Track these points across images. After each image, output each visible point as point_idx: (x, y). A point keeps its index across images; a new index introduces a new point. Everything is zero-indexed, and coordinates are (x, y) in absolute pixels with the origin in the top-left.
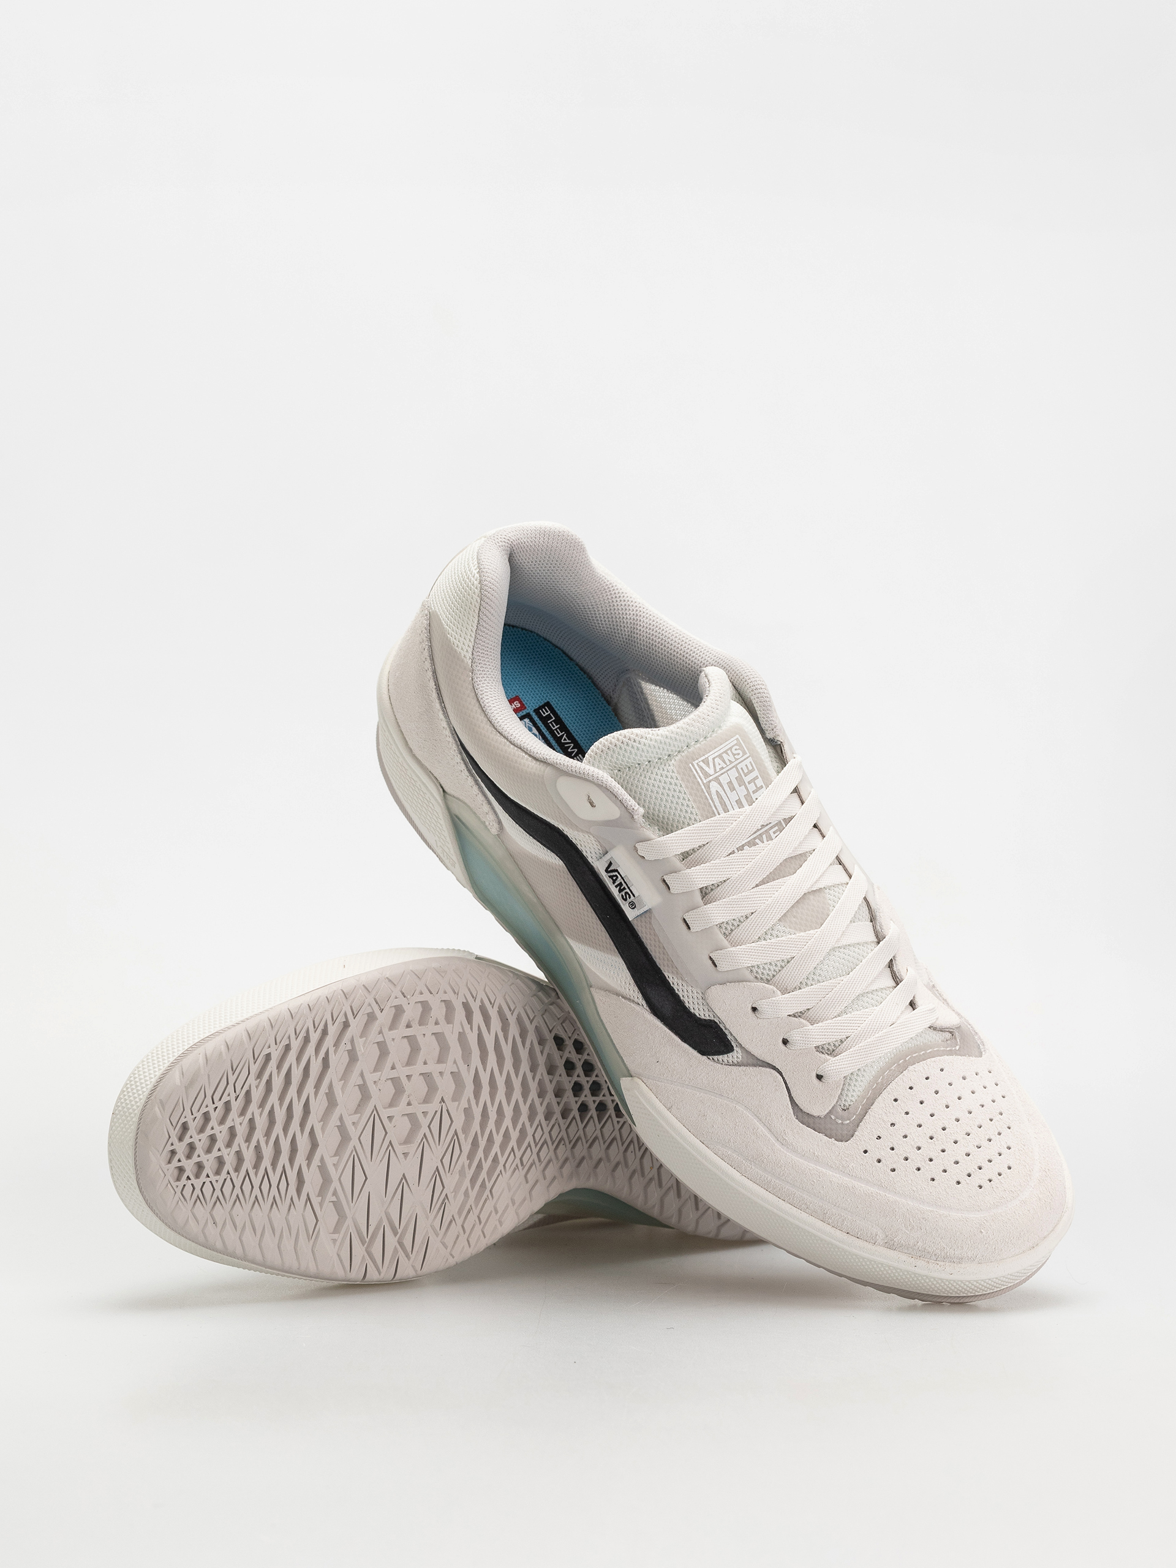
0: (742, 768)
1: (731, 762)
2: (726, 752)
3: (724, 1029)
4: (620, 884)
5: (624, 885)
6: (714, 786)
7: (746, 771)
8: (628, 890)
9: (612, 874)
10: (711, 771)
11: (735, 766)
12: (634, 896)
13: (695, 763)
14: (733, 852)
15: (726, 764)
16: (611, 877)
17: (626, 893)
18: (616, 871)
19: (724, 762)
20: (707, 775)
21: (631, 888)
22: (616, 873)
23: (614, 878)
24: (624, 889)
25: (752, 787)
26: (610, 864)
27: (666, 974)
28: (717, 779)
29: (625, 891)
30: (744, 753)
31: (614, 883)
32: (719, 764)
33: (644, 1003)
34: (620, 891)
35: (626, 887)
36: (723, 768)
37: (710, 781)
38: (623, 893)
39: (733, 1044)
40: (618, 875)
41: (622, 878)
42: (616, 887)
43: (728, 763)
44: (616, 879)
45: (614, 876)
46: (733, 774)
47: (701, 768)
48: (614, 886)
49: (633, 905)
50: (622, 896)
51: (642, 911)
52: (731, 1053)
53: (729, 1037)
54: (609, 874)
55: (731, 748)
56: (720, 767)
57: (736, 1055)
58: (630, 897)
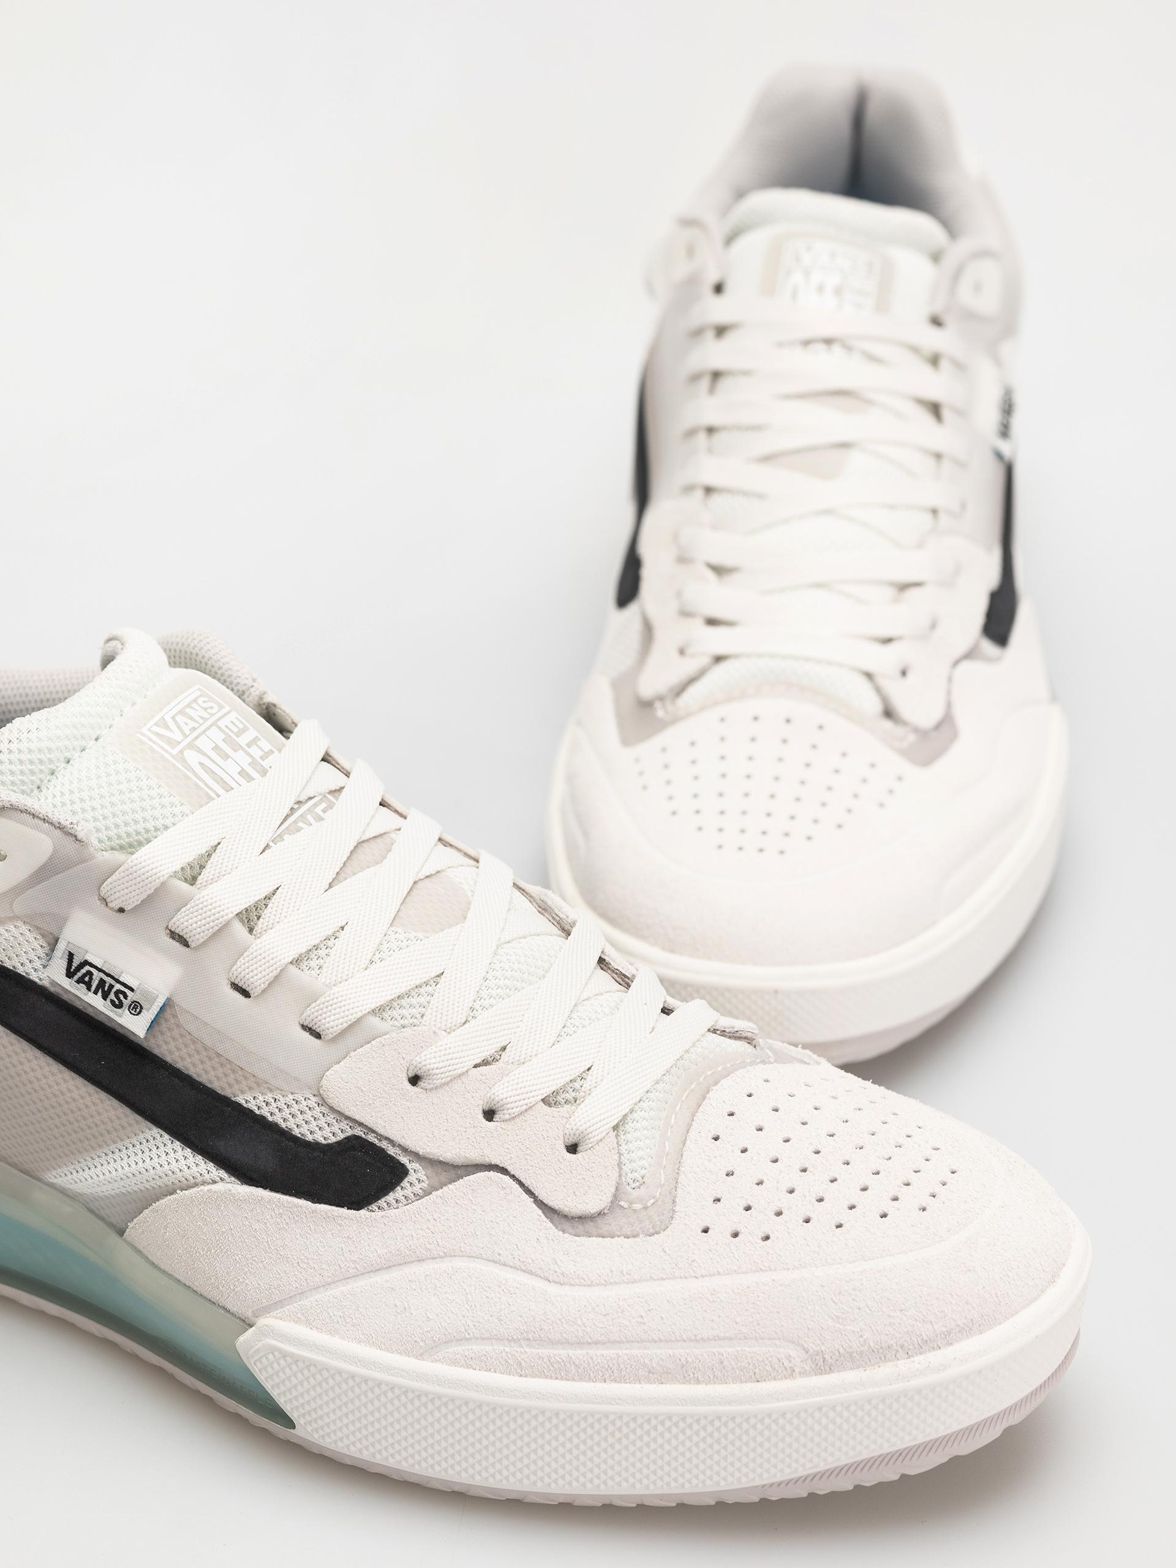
0: (226, 726)
1: (205, 719)
2: (188, 706)
3: (376, 1142)
4: (102, 983)
5: (108, 980)
6: (192, 757)
7: (236, 730)
8: (118, 987)
9: (79, 974)
10: (178, 736)
11: (215, 724)
12: (132, 990)
13: (145, 730)
14: (267, 847)
15: (198, 723)
16: (78, 982)
17: (118, 992)
18: (86, 963)
19: (191, 718)
20: (173, 743)
21: (121, 979)
22: (87, 968)
23: (87, 979)
24: (111, 987)
25: (256, 752)
26: (71, 956)
27: (240, 1099)
28: (191, 746)
29: (114, 990)
30: (221, 707)
31: (89, 989)
32: (187, 724)
33: (223, 1173)
34: (105, 997)
35: (113, 982)
36: (194, 729)
37: (181, 752)
38: (112, 996)
39: (404, 1160)
40: (92, 970)
41: (100, 970)
42: (96, 993)
43: (201, 721)
44: (91, 979)
45: (85, 975)
46: (217, 736)
47: (158, 735)
48: (91, 994)
49: (136, 1008)
50: (112, 1002)
51: (155, 1009)
52: (406, 1180)
53: (391, 1151)
54: (76, 977)
55: (195, 701)
56: (190, 727)
57: (417, 1174)
58: (126, 997)
